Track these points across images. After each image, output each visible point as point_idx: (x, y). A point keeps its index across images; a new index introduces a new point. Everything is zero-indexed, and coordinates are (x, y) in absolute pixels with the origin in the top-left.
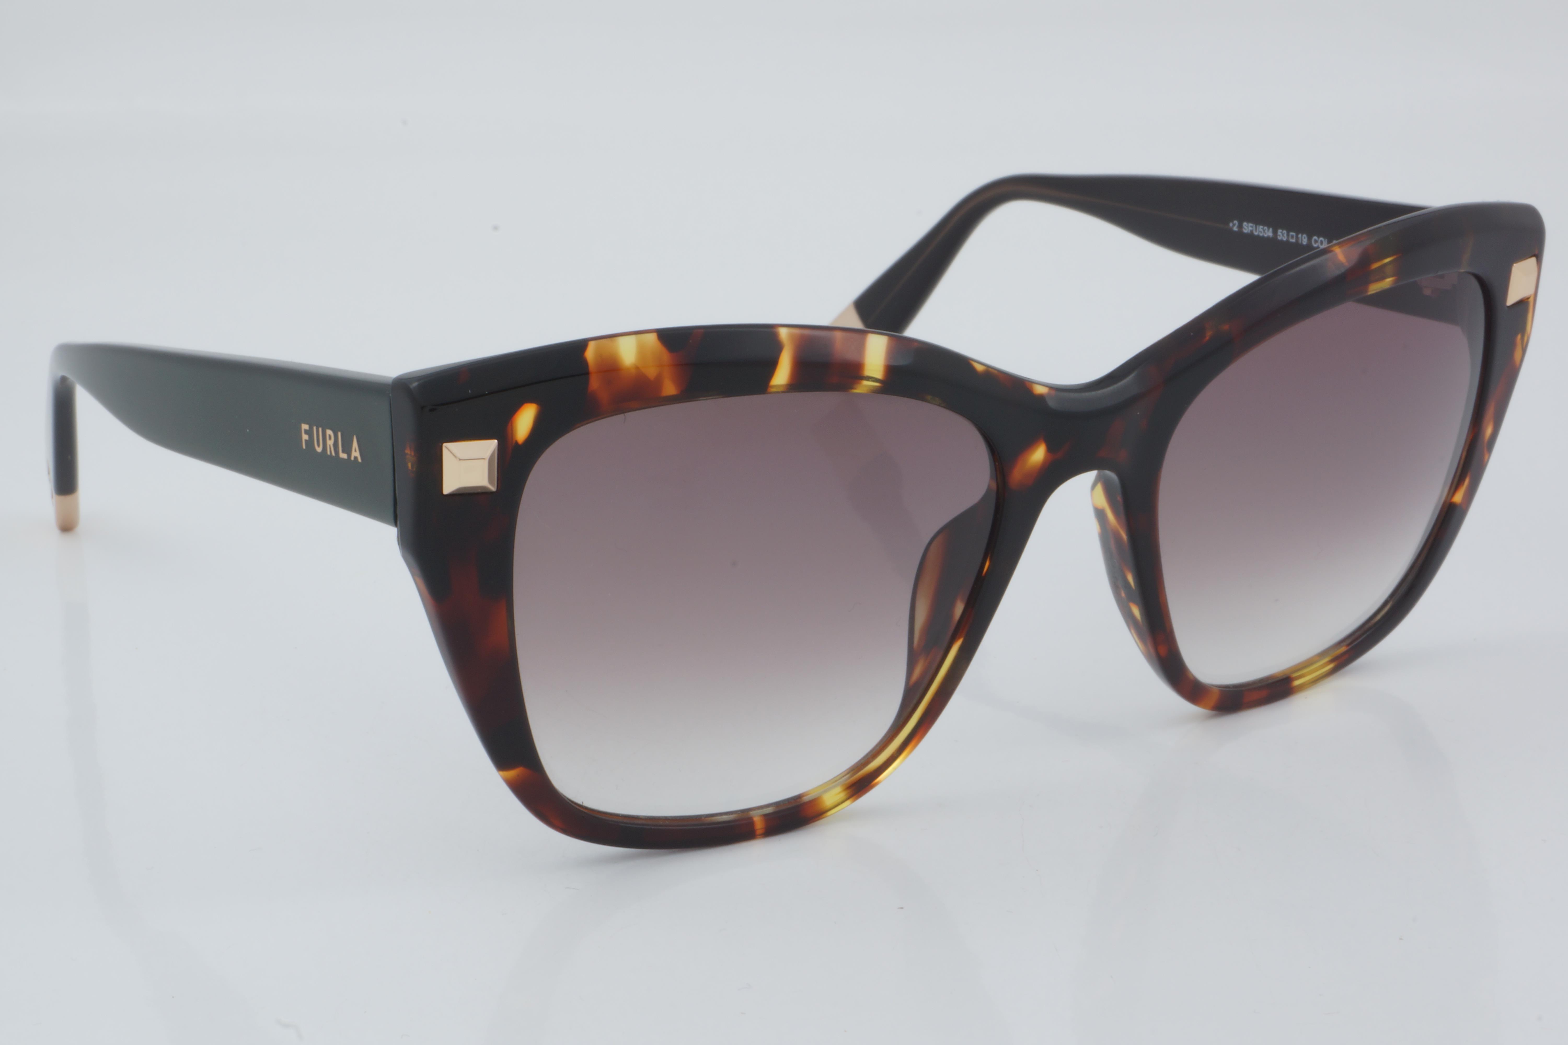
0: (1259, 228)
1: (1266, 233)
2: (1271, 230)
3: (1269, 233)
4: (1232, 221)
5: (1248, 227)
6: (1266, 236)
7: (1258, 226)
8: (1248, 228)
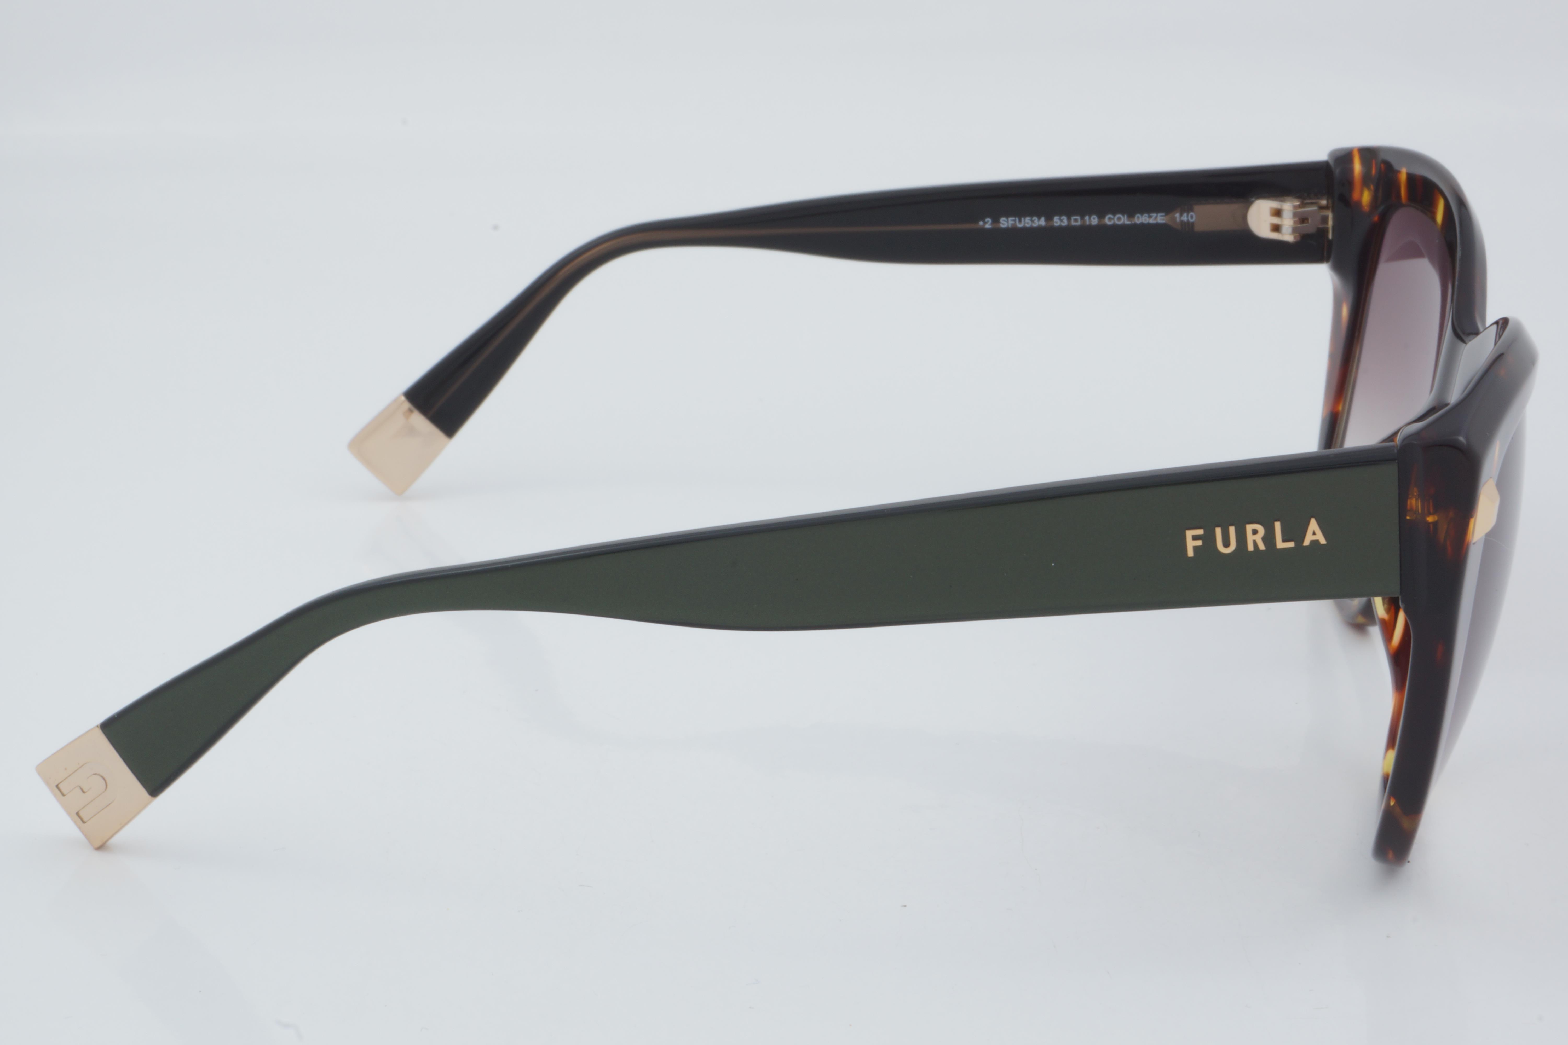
0: (1025, 220)
1: (1035, 223)
2: (1043, 219)
3: (1042, 222)
4: (983, 220)
5: (1008, 222)
6: (1035, 225)
7: (1023, 219)
8: (1005, 223)
